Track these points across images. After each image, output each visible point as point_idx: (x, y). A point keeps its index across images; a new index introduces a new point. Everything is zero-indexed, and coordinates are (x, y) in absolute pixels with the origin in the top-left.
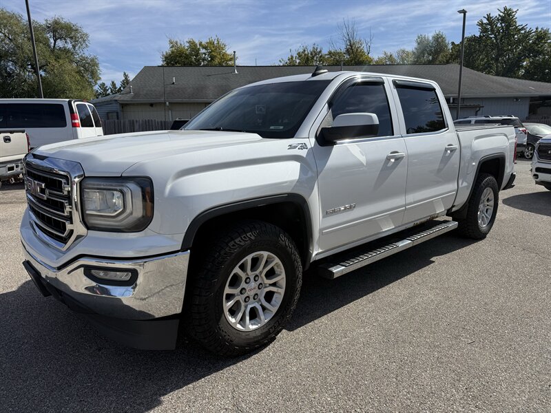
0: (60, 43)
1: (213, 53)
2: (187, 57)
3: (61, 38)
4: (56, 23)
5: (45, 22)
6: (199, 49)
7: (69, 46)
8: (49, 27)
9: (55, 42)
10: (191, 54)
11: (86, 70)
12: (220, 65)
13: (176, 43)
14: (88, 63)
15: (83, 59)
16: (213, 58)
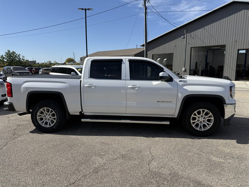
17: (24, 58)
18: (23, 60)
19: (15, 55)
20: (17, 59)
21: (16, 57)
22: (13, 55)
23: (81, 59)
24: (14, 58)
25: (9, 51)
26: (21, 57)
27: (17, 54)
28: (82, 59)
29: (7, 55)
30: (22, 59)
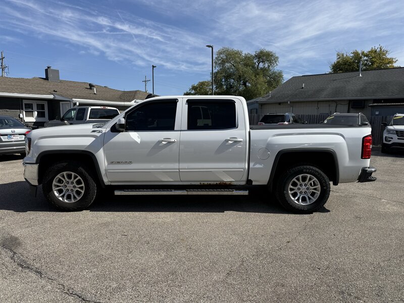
0: (261, 65)
1: (373, 59)
2: (350, 64)
3: (262, 62)
4: (261, 52)
5: (255, 53)
6: (361, 58)
7: (266, 66)
8: (256, 56)
9: (259, 64)
10: (354, 62)
11: (275, 80)
12: (379, 68)
13: (343, 55)
14: (276, 76)
15: (274, 73)
16: (373, 63)
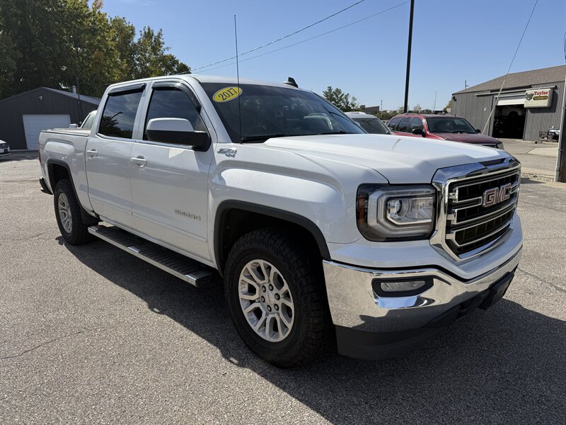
17: (356, 102)
18: (353, 106)
19: (339, 96)
20: (342, 104)
21: (341, 99)
22: (337, 96)
23: (454, 98)
24: (337, 103)
25: (330, 89)
26: (350, 100)
27: (343, 95)
28: (456, 96)
29: (327, 96)
30: (352, 104)
